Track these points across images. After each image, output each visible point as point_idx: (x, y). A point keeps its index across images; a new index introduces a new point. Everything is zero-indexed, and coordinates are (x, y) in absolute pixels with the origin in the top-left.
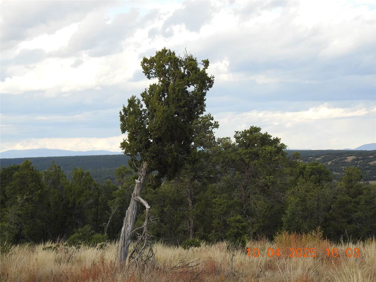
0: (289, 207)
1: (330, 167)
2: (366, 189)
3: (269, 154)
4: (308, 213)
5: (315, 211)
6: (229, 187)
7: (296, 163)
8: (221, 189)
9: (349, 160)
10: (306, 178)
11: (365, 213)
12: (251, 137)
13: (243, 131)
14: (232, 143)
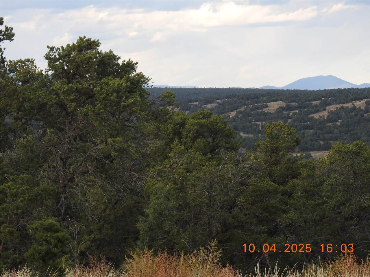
0: (153, 201)
1: (234, 123)
2: (306, 166)
3: (115, 95)
4: (189, 214)
5: (205, 209)
6: (32, 160)
7: (166, 113)
8: (15, 164)
9: (272, 108)
10: (185, 143)
11: (303, 214)
12: (79, 57)
13: (65, 47)
14: (37, 71)
